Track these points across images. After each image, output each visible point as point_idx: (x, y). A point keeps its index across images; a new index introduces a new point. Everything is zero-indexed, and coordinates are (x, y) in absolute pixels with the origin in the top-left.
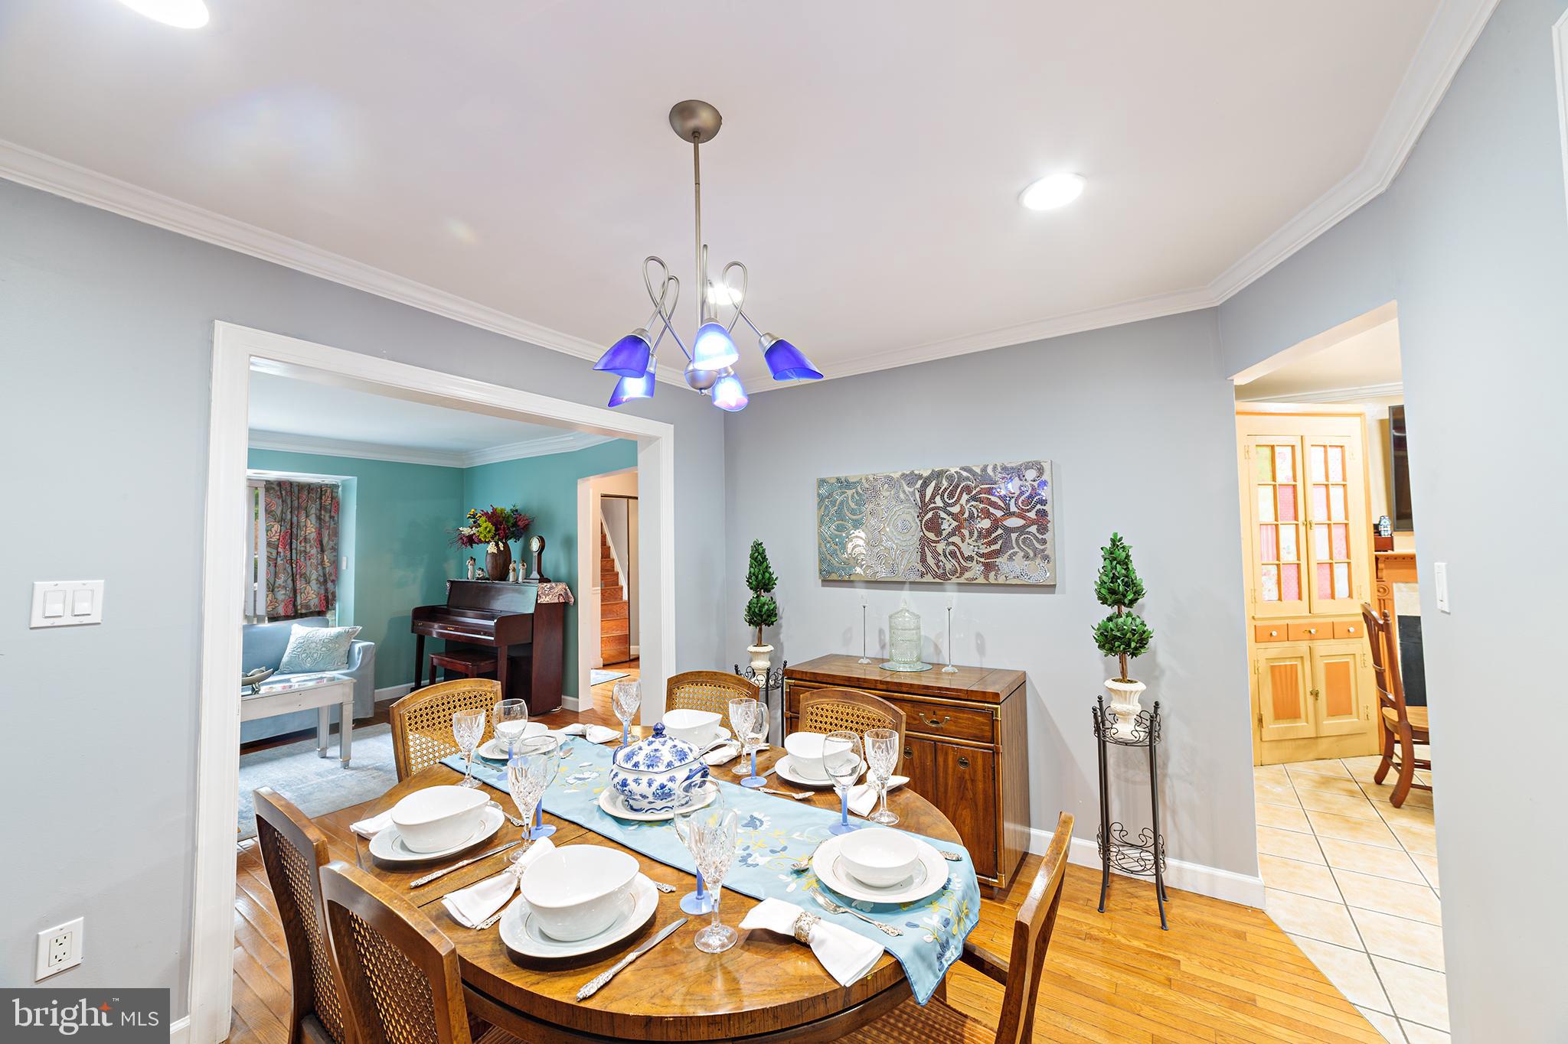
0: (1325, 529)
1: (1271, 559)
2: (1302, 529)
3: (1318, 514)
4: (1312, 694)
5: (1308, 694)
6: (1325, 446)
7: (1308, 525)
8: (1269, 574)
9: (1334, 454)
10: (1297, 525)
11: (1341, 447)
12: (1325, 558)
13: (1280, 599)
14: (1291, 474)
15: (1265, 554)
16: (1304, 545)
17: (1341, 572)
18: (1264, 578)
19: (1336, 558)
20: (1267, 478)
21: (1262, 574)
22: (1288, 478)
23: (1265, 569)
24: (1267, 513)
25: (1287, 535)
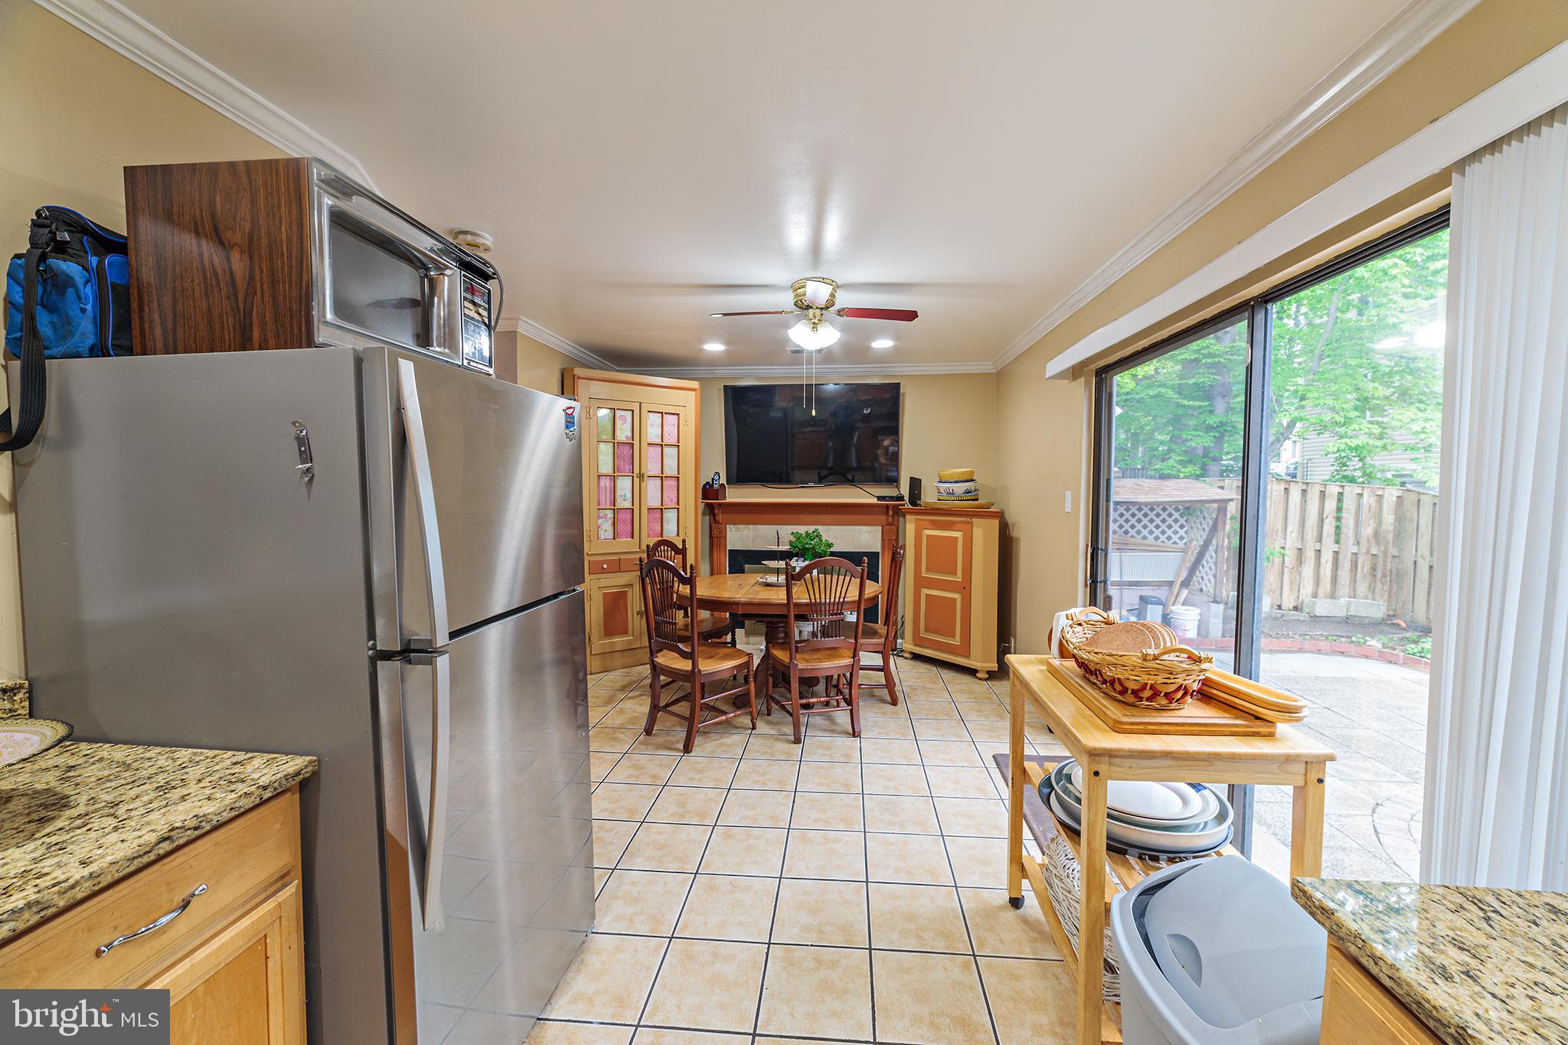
0: (658, 482)
1: (608, 502)
2: (637, 481)
3: (652, 468)
4: (638, 614)
5: (635, 613)
6: (662, 413)
7: (641, 476)
8: (606, 518)
9: (671, 420)
10: (633, 477)
11: (678, 414)
12: (658, 505)
13: (614, 538)
14: (630, 435)
15: (602, 501)
16: (637, 494)
17: (670, 516)
18: (600, 521)
19: (667, 504)
20: (607, 436)
21: (599, 518)
22: (627, 437)
23: (602, 513)
24: (606, 466)
25: (624, 485)
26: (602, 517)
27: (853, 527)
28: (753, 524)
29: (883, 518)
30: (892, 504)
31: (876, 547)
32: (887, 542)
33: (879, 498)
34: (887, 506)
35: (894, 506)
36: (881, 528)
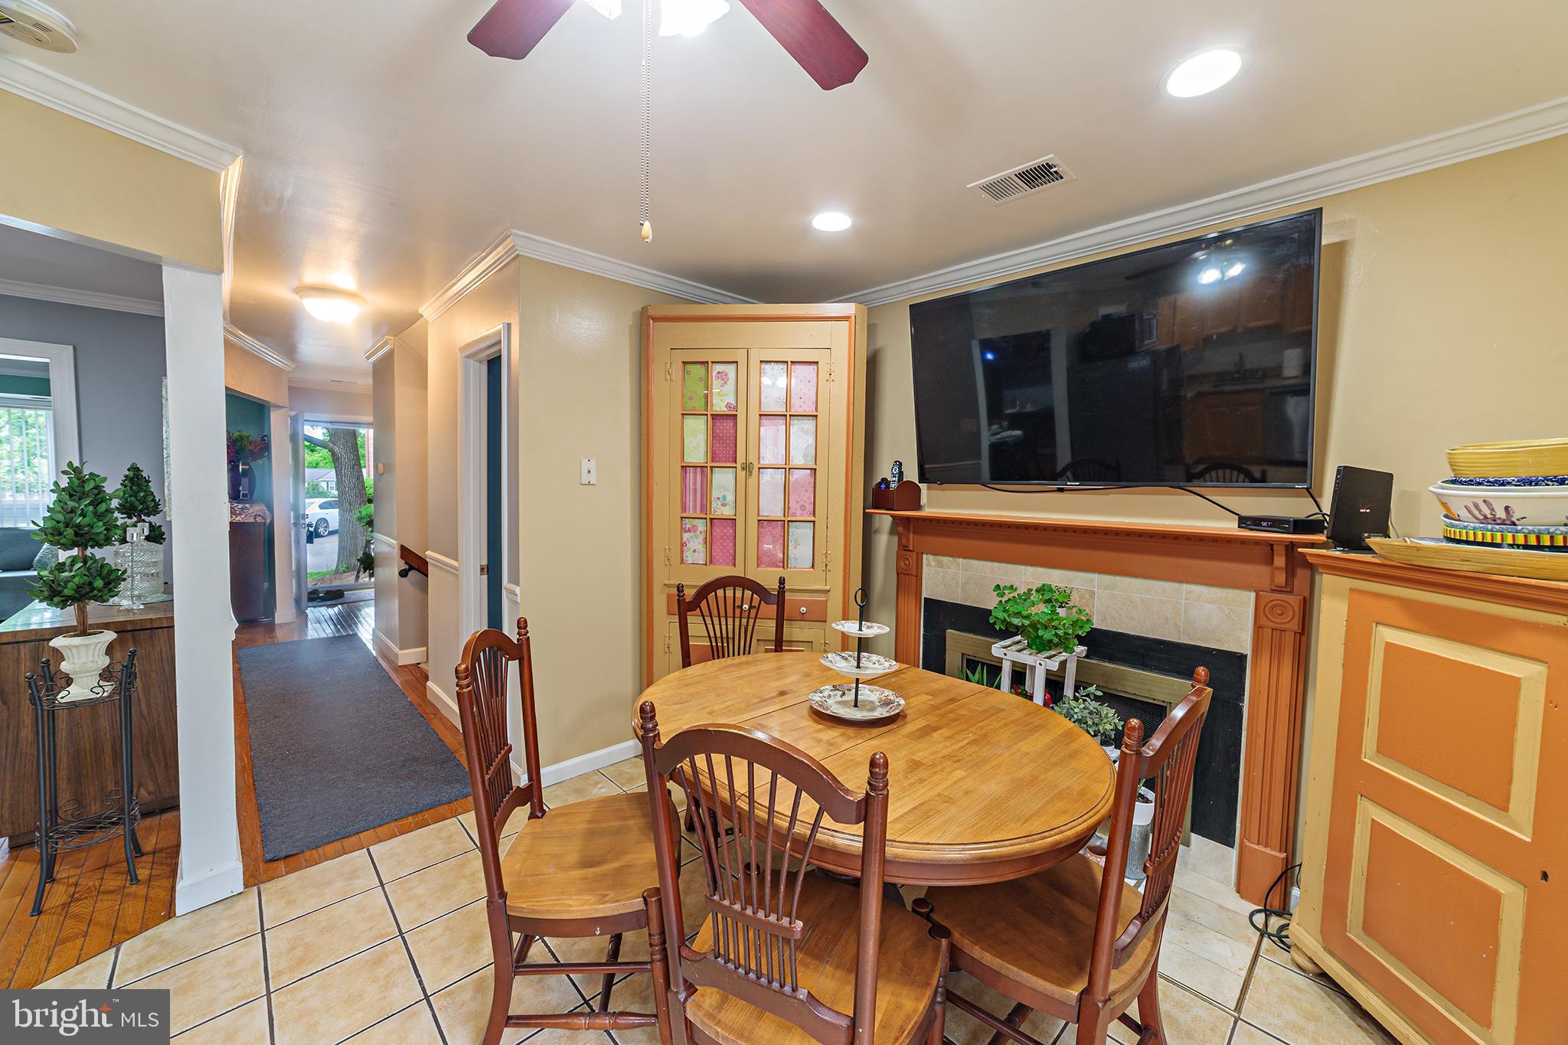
0: (779, 476)
1: (698, 507)
2: (742, 475)
3: (770, 454)
6: (790, 363)
7: (749, 468)
8: (694, 531)
9: (805, 374)
10: (735, 468)
12: (778, 514)
13: (707, 563)
14: (732, 401)
15: (690, 504)
16: (744, 495)
17: (801, 535)
18: (686, 536)
19: (794, 515)
20: (699, 404)
21: (684, 530)
22: (728, 406)
23: (688, 524)
24: (696, 450)
25: (723, 480)
26: (689, 531)
27: (1176, 585)
28: (964, 558)
29: (1259, 572)
30: (1280, 542)
31: (1240, 640)
32: (1267, 632)
33: (1244, 522)
34: (1271, 545)
35: (1291, 547)
36: (1253, 595)
